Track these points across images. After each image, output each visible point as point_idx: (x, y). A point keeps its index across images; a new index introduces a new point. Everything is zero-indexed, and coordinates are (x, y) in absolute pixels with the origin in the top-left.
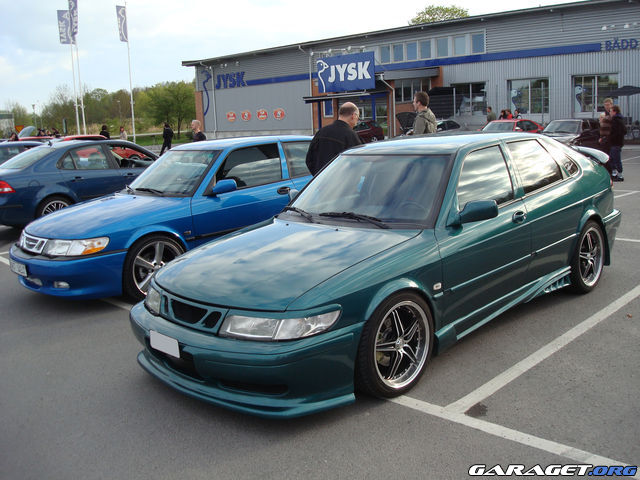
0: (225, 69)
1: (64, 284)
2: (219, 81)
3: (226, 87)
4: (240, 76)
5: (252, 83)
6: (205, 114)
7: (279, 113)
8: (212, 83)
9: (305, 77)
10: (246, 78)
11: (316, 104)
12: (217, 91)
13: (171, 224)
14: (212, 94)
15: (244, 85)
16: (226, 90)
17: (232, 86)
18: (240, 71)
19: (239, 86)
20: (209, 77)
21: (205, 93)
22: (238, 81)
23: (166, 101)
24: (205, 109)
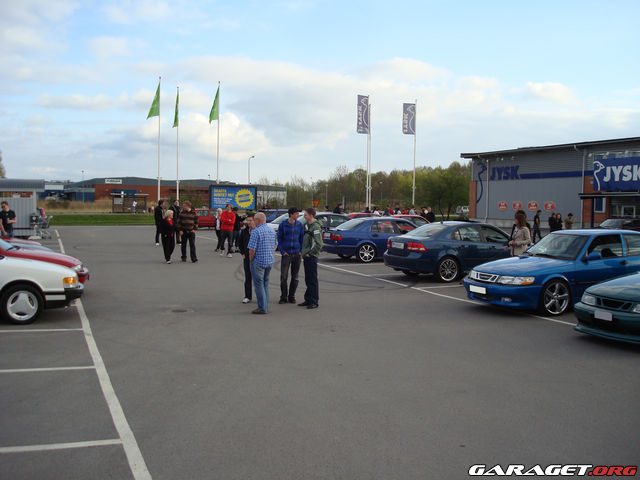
0: (502, 163)
1: (507, 300)
2: (494, 173)
3: (500, 178)
4: (515, 169)
5: (525, 177)
6: (477, 202)
7: (550, 205)
8: (487, 174)
9: (577, 174)
10: (519, 173)
11: (590, 200)
12: (491, 182)
13: (566, 274)
14: (486, 184)
15: (517, 178)
16: (499, 182)
17: (506, 178)
18: (515, 165)
19: (512, 178)
20: (484, 168)
21: (479, 183)
22: (511, 174)
23: (440, 187)
24: (478, 196)
